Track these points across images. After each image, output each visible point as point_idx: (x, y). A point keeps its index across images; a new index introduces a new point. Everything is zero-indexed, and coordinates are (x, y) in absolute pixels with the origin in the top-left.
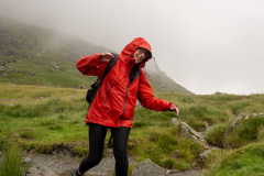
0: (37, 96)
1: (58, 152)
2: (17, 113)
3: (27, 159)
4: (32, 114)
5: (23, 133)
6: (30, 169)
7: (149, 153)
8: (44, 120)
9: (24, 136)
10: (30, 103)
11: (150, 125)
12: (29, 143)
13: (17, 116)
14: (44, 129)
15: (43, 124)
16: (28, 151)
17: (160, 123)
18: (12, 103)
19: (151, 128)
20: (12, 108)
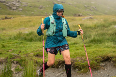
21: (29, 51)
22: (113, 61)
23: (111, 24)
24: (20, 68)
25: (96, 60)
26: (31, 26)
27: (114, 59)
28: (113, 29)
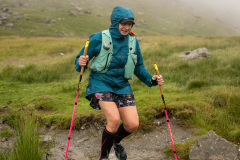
0: (54, 53)
1: (87, 127)
2: (29, 77)
3: (47, 138)
4: (49, 77)
5: (39, 103)
6: (52, 150)
7: (213, 123)
8: (66, 84)
9: (41, 108)
10: (46, 62)
11: (214, 84)
12: (47, 116)
13: (30, 81)
14: (67, 97)
15: (65, 91)
16: (48, 127)
17: (229, 80)
18: (21, 64)
19: (215, 88)
20: (23, 71)
21: (25, 100)
22: (176, 117)
23: (171, 52)
24: (11, 131)
25: (147, 115)
26: (31, 55)
27: (178, 113)
28: (176, 59)
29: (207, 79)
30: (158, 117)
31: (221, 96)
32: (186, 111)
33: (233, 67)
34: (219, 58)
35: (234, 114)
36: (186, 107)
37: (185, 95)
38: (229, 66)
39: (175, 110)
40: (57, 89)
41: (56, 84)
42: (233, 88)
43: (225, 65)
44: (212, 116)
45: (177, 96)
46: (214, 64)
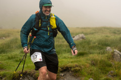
29: (87, 51)
30: (62, 72)
31: (94, 60)
32: (77, 68)
33: (99, 44)
34: (91, 39)
35: (101, 69)
36: (77, 66)
37: (76, 60)
38: (97, 44)
39: (71, 68)
40: (4, 58)
41: (4, 55)
42: (101, 55)
43: (95, 43)
44: (91, 71)
45: (71, 60)
46: (89, 43)
